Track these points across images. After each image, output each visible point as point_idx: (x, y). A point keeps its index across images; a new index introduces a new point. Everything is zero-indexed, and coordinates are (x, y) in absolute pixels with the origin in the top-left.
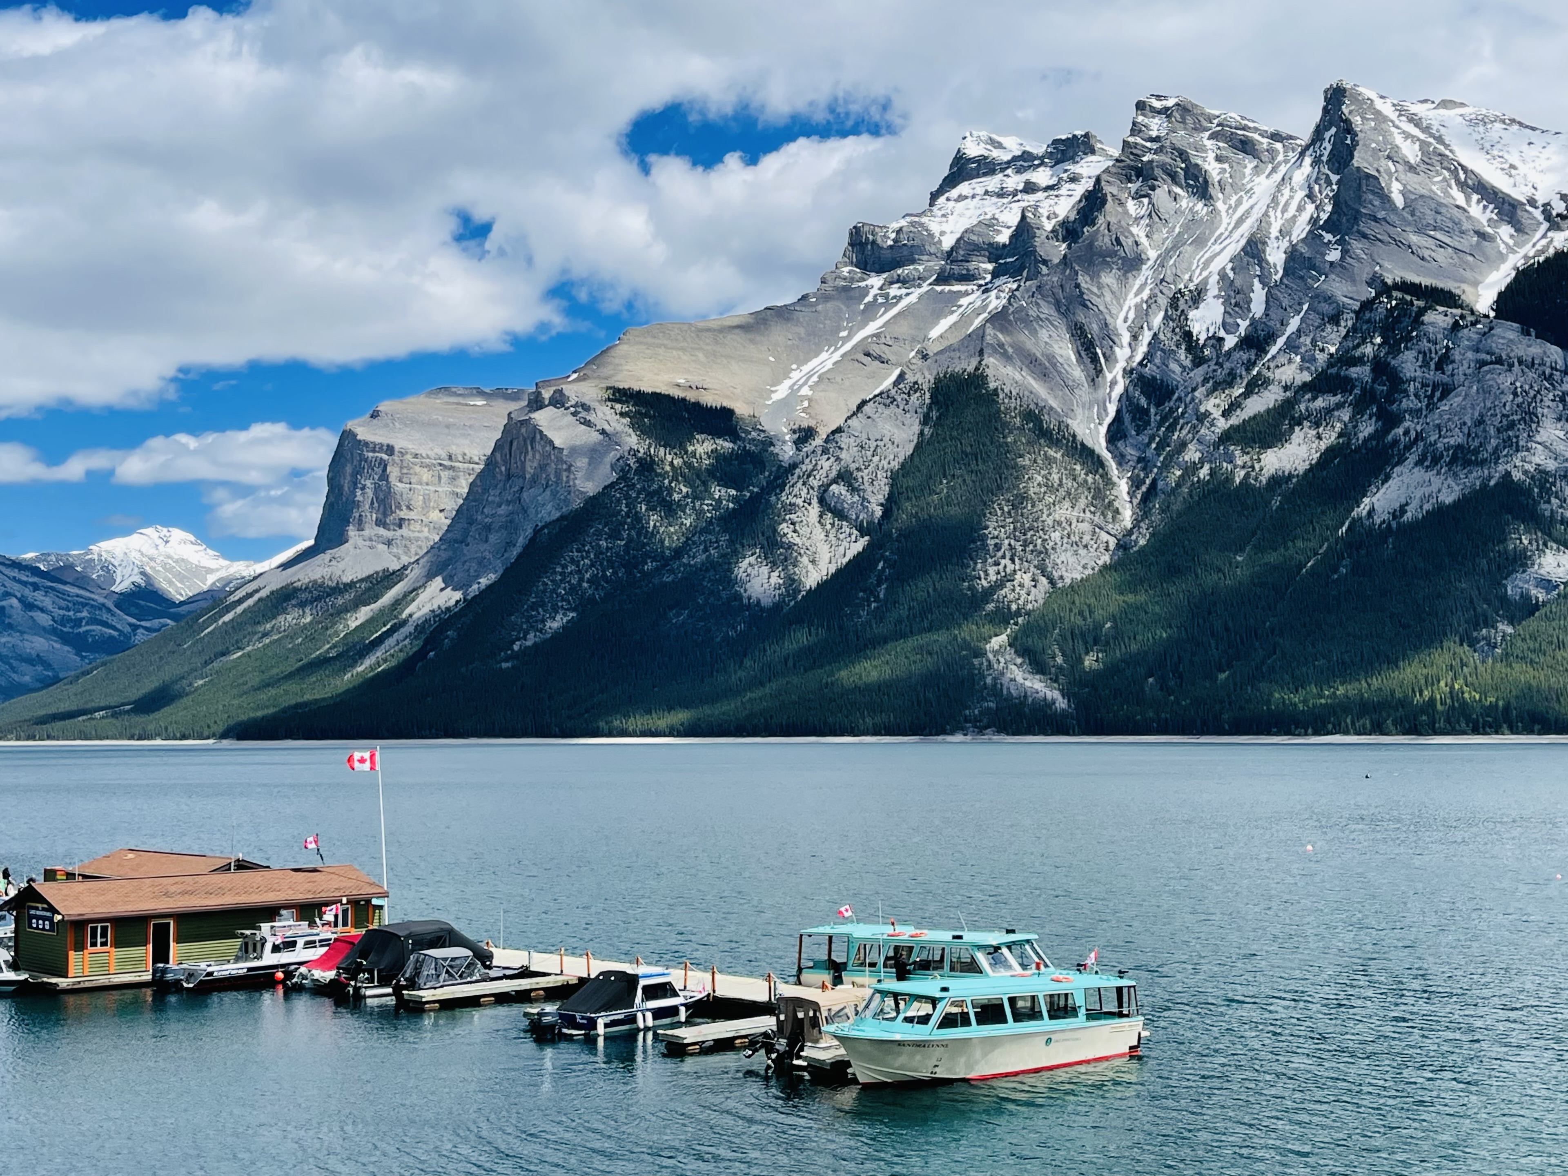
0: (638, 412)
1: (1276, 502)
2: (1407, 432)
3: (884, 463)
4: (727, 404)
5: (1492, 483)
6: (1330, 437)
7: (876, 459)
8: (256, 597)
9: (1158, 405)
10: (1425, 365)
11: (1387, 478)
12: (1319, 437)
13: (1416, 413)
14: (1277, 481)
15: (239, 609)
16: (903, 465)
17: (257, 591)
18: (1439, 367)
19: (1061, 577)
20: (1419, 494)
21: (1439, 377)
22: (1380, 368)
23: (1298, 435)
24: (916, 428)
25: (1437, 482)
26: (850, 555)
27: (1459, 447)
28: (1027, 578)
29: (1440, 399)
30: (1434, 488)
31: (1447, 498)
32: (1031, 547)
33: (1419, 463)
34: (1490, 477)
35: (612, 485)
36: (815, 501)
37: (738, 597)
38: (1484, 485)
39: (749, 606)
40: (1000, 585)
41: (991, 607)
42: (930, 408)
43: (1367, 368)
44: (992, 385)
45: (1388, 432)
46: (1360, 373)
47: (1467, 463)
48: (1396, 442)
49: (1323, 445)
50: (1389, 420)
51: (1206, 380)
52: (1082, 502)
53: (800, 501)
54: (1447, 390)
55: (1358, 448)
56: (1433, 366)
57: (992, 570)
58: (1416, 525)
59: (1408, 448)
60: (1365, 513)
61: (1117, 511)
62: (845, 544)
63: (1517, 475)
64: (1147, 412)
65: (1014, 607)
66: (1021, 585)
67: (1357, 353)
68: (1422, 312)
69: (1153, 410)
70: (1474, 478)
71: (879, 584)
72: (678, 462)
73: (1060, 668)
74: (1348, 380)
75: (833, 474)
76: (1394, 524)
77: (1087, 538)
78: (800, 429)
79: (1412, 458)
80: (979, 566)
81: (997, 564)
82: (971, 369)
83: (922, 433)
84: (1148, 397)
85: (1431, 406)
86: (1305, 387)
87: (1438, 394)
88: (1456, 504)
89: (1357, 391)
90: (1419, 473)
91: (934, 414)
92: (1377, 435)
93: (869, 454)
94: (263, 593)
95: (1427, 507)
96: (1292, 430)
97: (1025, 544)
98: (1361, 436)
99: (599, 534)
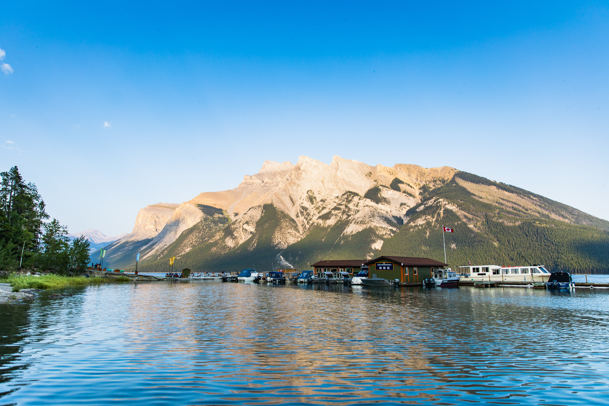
0: (203, 209)
1: (329, 230)
2: (352, 218)
3: (255, 220)
4: (221, 208)
5: (368, 227)
6: (338, 218)
7: (253, 219)
8: (120, 243)
9: (306, 211)
10: (354, 206)
11: (349, 226)
12: (336, 218)
13: (353, 215)
14: (329, 226)
15: (116, 246)
16: (258, 221)
17: (120, 242)
18: (357, 206)
19: (290, 243)
20: (355, 229)
21: (356, 208)
22: (346, 206)
23: (332, 218)
24: (260, 214)
25: (358, 227)
26: (249, 238)
27: (361, 221)
28: (283, 243)
29: (358, 212)
30: (358, 228)
31: (360, 230)
32: (284, 237)
33: (355, 223)
34: (367, 226)
35: (198, 223)
36: (241, 227)
37: (226, 245)
38: (366, 228)
39: (229, 247)
40: (278, 244)
41: (277, 248)
42: (263, 210)
43: (344, 206)
44: (275, 206)
45: (349, 218)
46: (343, 207)
47: (363, 224)
48: (350, 220)
49: (337, 220)
50: (349, 216)
51: (314, 207)
52: (293, 229)
53: (238, 227)
54: (358, 211)
55: (343, 221)
56: (356, 206)
57: (277, 241)
58: (355, 235)
59: (352, 221)
60: (345, 232)
61: (299, 231)
62: (247, 235)
63: (372, 226)
64: (303, 212)
65: (281, 248)
66: (282, 244)
67: (342, 203)
68: (353, 197)
69: (304, 212)
70: (364, 226)
71: (255, 243)
72: (212, 219)
73: (291, 260)
74: (340, 208)
75: (245, 222)
76: (351, 234)
77: (294, 235)
78: (235, 213)
79: (353, 222)
80: (274, 240)
81: (278, 240)
82: (270, 203)
83: (262, 215)
84: (304, 210)
85: (356, 214)
86: (333, 209)
87: (357, 211)
88: (362, 231)
89: (342, 210)
90: (355, 225)
91: (264, 211)
92: (347, 218)
93: (252, 218)
94: (121, 243)
95: (357, 231)
96: (331, 217)
97: (283, 236)
98: (344, 218)
99: (196, 232)
